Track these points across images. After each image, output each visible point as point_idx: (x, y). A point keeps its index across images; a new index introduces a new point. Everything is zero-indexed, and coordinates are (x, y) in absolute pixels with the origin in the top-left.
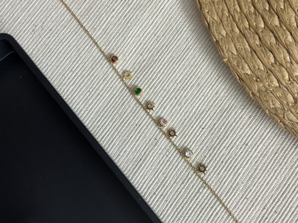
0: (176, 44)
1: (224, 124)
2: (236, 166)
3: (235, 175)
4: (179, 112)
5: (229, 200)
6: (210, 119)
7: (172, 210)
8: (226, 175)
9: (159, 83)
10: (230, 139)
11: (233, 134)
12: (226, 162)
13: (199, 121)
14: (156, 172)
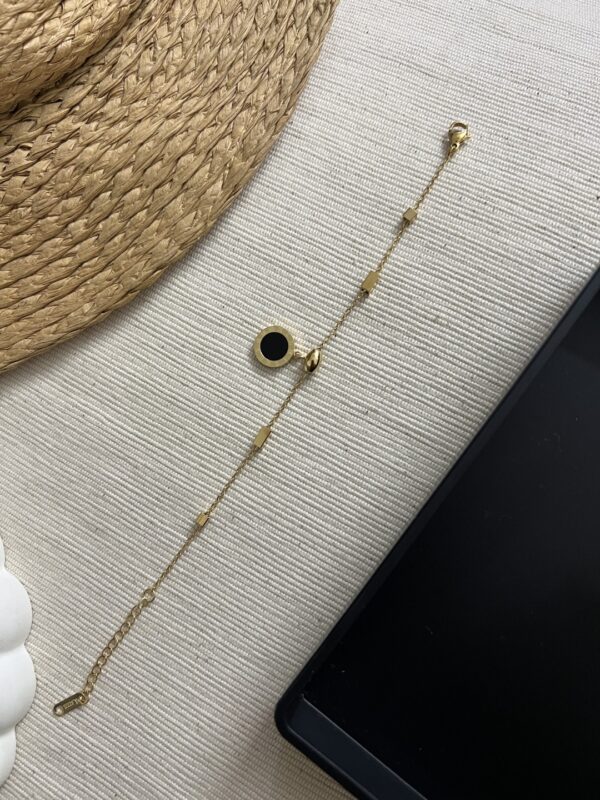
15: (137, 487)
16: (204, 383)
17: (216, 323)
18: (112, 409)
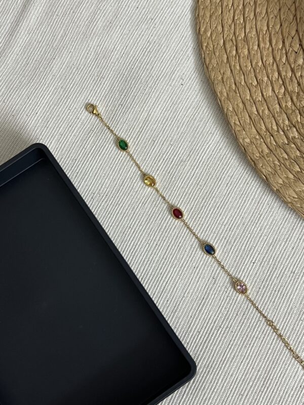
0: (218, 190)
1: (271, 256)
2: (288, 293)
3: (288, 300)
4: (230, 251)
5: (286, 324)
6: (259, 254)
7: (238, 340)
8: (280, 302)
9: (208, 227)
10: (279, 270)
11: (281, 265)
12: (279, 291)
13: (249, 256)
14: (219, 308)
16: (228, 195)
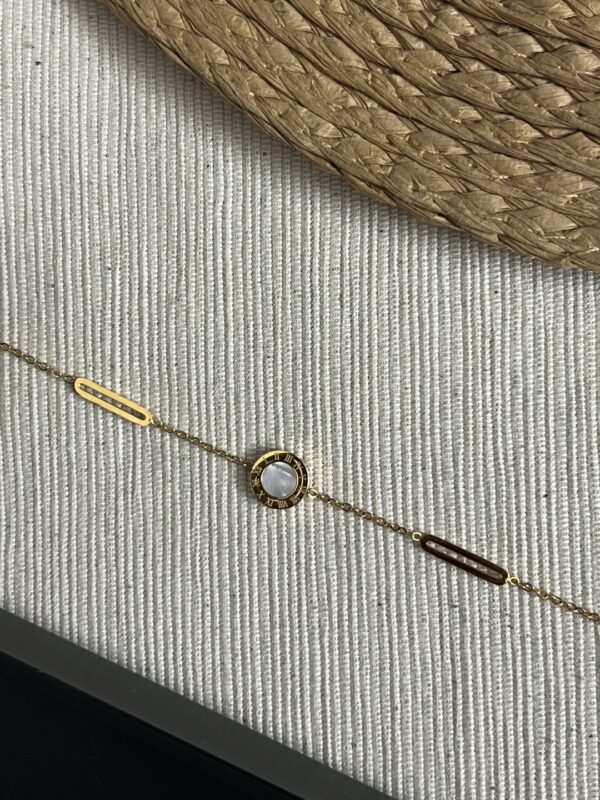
15: (150, 315)
17: (464, 297)
18: (244, 207)
